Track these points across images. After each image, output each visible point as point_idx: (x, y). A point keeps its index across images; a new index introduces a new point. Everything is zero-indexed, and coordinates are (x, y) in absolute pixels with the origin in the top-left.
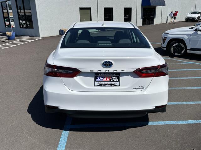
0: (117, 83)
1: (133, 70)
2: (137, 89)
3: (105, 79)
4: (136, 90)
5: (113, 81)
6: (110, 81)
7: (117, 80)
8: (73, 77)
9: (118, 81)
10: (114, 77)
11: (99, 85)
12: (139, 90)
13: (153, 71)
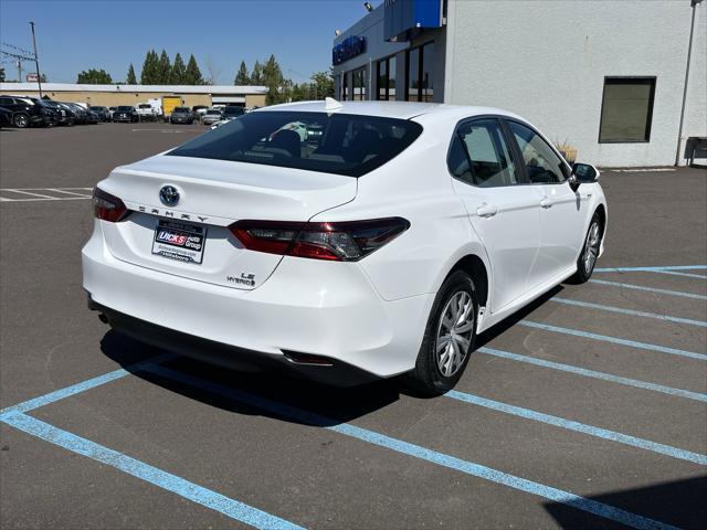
0: (197, 256)
1: (226, 223)
2: (237, 280)
3: (175, 237)
4: (234, 284)
5: (190, 248)
6: (184, 246)
7: (198, 246)
8: (115, 221)
9: (199, 250)
10: (193, 236)
11: (160, 254)
12: (242, 286)
13: (288, 237)
